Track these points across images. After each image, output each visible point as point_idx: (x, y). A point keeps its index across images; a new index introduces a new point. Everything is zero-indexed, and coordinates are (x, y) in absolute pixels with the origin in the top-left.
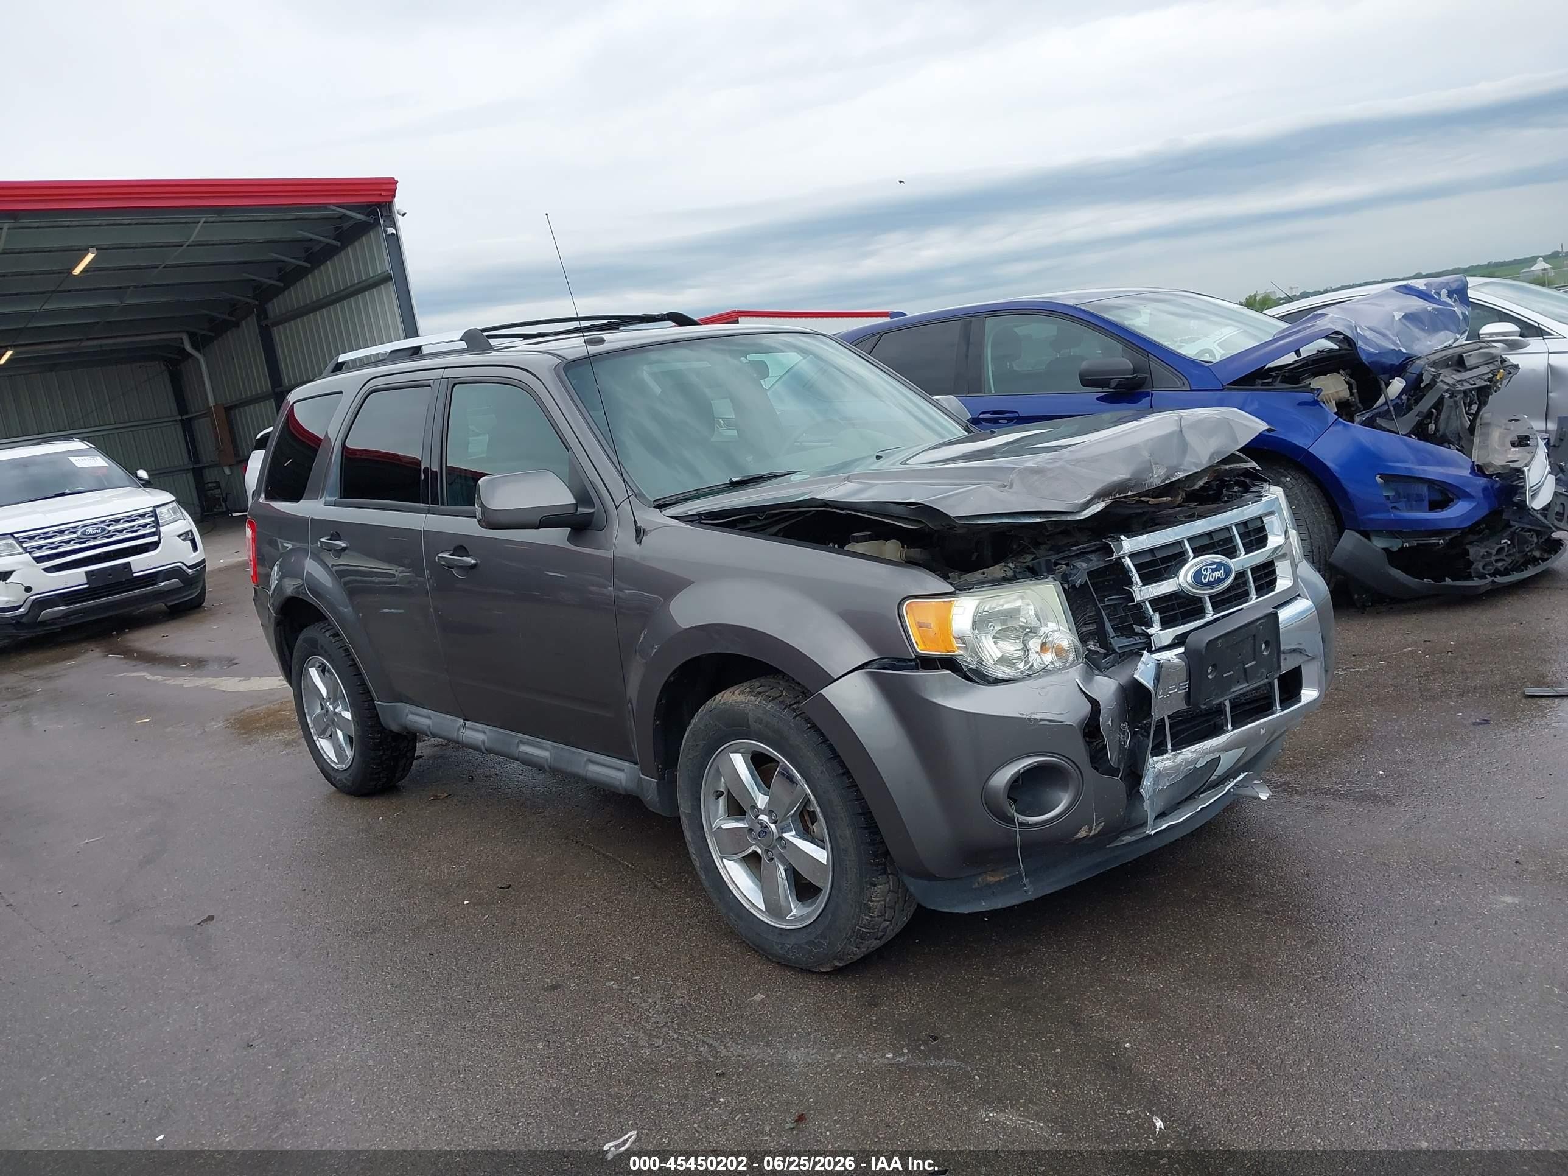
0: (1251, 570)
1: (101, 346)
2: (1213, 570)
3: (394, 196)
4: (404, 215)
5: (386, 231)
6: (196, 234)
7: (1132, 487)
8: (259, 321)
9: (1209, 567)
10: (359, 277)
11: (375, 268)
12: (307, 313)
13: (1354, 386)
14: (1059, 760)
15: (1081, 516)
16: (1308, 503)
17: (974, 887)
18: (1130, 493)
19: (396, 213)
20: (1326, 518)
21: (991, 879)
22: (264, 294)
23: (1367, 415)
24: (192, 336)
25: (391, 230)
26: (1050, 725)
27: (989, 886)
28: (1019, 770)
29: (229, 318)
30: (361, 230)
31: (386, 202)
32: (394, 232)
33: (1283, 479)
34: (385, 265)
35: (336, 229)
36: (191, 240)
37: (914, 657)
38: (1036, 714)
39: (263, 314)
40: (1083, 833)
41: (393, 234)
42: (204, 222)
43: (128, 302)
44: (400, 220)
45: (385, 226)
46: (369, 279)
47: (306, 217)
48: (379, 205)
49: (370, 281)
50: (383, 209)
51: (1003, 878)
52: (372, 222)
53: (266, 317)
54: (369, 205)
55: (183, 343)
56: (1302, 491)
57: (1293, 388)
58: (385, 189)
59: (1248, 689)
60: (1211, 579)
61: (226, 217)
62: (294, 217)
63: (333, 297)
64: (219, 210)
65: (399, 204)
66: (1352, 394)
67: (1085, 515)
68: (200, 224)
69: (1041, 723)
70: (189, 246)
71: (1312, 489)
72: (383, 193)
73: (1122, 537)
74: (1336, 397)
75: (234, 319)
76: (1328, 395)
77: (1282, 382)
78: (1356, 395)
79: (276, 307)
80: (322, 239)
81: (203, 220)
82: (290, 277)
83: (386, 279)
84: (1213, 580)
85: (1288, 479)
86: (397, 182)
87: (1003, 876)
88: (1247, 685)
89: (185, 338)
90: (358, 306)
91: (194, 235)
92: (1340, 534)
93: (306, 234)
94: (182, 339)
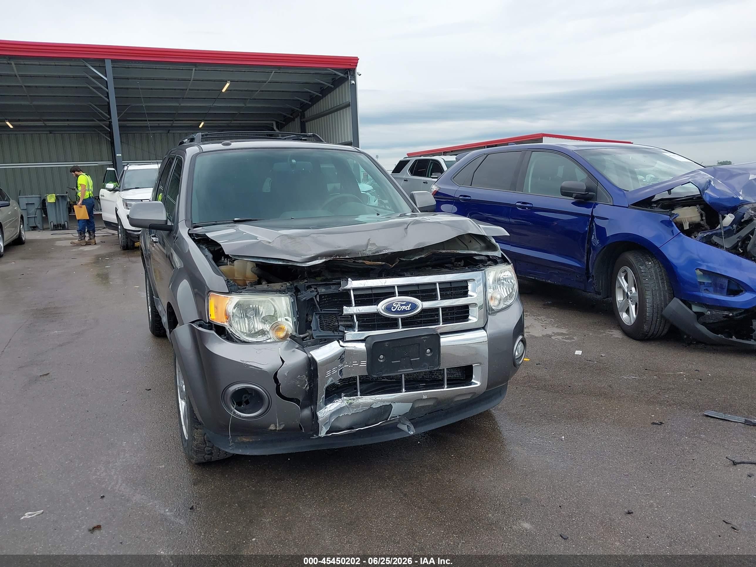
0: (442, 308)
1: (240, 124)
2: (402, 305)
3: (356, 66)
4: (360, 75)
5: (351, 82)
6: (272, 77)
7: (349, 254)
8: (301, 119)
9: (399, 303)
10: (339, 102)
11: (346, 100)
12: (319, 117)
13: (704, 215)
14: (261, 389)
15: (306, 265)
16: (657, 278)
17: (235, 441)
18: (347, 257)
19: (357, 74)
20: (666, 289)
21: (245, 440)
22: (305, 107)
23: (708, 233)
24: (277, 123)
25: (353, 82)
26: (254, 369)
27: (243, 442)
28: (236, 389)
29: (291, 116)
30: (343, 80)
31: (352, 69)
32: (354, 83)
33: (647, 263)
34: (348, 99)
35: (333, 79)
36: (269, 80)
37: (208, 322)
38: (249, 362)
39: (303, 116)
40: (272, 427)
41: (353, 84)
42: (275, 72)
43: (248, 105)
44: (358, 77)
45: (351, 80)
46: (343, 104)
47: (320, 73)
48: (349, 70)
49: (341, 106)
50: (351, 72)
51: (251, 440)
52: (346, 77)
53: (304, 117)
54: (346, 69)
55: (273, 126)
56: (655, 271)
57: (662, 212)
58: (354, 61)
59: (414, 372)
60: (398, 309)
61: (282, 70)
62: (314, 73)
63: (329, 111)
64: (279, 67)
65: (358, 70)
66: (702, 220)
67: (308, 264)
68: (273, 73)
69: (250, 367)
70: (268, 82)
71: (663, 271)
72: (351, 64)
73: (349, 279)
74: (690, 220)
75: (292, 117)
76: (685, 218)
77: (661, 208)
78: (705, 221)
79: (308, 113)
80: (326, 83)
81: (274, 71)
82: (314, 100)
83: (348, 105)
84: (399, 310)
85: (650, 263)
86: (359, 59)
87: (251, 439)
88: (412, 369)
89: (274, 123)
90: (337, 116)
91: (270, 78)
92: (671, 299)
93: (319, 81)
94: (273, 124)
